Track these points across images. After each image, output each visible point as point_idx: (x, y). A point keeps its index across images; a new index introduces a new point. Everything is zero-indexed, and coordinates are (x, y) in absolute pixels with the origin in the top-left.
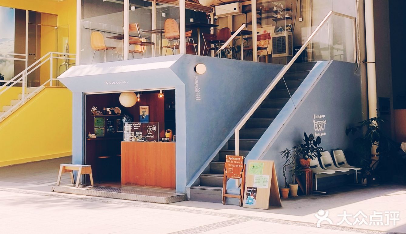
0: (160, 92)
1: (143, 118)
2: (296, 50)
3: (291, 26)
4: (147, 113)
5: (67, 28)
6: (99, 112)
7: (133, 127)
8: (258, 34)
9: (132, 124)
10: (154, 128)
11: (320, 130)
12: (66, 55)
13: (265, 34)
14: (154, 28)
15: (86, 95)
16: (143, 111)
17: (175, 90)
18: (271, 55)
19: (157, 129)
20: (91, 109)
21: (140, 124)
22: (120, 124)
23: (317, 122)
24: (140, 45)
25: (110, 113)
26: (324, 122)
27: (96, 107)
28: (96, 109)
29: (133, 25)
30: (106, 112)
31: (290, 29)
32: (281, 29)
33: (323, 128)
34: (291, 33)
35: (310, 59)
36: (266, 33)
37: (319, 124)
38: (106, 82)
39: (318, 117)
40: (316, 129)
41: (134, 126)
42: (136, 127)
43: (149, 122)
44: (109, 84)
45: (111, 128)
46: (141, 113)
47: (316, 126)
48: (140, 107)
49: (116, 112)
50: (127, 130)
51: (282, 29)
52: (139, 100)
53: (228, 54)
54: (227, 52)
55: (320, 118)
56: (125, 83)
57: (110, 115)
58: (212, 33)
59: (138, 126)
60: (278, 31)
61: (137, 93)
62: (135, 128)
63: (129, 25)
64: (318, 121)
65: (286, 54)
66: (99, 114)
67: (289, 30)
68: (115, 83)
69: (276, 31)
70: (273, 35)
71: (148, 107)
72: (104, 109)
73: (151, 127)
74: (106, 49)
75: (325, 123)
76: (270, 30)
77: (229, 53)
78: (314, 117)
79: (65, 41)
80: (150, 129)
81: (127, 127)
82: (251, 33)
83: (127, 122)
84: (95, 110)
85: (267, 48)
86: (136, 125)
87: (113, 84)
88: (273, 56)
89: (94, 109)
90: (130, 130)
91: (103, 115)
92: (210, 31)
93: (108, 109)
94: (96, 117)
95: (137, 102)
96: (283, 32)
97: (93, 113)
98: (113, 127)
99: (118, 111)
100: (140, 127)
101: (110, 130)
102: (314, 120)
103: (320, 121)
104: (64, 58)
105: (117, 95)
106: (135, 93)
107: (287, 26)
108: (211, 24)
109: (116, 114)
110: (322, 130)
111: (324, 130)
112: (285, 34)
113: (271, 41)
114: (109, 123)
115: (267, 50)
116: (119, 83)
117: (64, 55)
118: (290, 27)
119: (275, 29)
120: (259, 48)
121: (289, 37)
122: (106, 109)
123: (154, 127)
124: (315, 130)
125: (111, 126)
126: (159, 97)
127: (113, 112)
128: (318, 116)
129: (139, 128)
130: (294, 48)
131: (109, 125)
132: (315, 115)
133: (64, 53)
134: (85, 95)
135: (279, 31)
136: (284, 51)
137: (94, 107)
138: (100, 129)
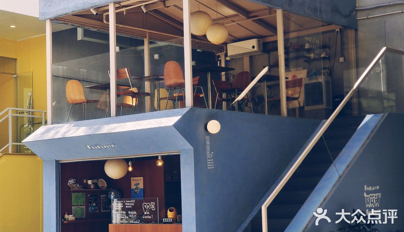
0: (159, 159)
1: (135, 193)
2: (336, 100)
3: (328, 68)
4: (141, 186)
5: (30, 77)
6: (78, 185)
7: (124, 205)
8: (287, 80)
9: (122, 201)
10: (152, 206)
11: (373, 207)
12: (29, 112)
13: (294, 79)
14: (147, 73)
15: (61, 163)
16: (136, 183)
17: (179, 155)
18: (303, 107)
19: (156, 206)
20: (68, 182)
21: (134, 201)
22: (105, 202)
23: (369, 196)
24: (131, 97)
25: (92, 187)
26: (378, 195)
27: (74, 180)
28: (74, 181)
29: (122, 70)
30: (87, 186)
31: (327, 72)
32: (315, 72)
33: (377, 203)
34: (329, 77)
35: (356, 112)
36: (296, 78)
37: (372, 198)
38: (88, 146)
39: (370, 189)
40: (368, 205)
41: (126, 204)
42: (128, 204)
43: (144, 197)
44: (91, 148)
45: (94, 207)
46: (133, 187)
47: (368, 201)
48: (132, 178)
49: (100, 185)
50: (116, 208)
51: (317, 73)
52: (130, 169)
53: (245, 107)
54: (244, 104)
55: (373, 189)
56: (113, 146)
57: (92, 189)
58: (223, 79)
59: (130, 203)
60: (312, 76)
61: (127, 160)
62: (126, 207)
63: (117, 70)
64: (370, 194)
65: (323, 106)
66: (78, 188)
67: (326, 74)
68: (99, 147)
69: (309, 75)
70: (306, 81)
71: (142, 178)
72: (85, 181)
73: (148, 205)
74: (87, 103)
75: (380, 197)
76: (302, 74)
77: (246, 105)
78: (365, 188)
79: (27, 93)
80: (147, 207)
81: (116, 205)
82: (277, 78)
83: (115, 198)
84: (73, 183)
85: (298, 98)
86: (128, 203)
87: (96, 148)
88: (307, 108)
89: (71, 182)
90: (120, 209)
91: (83, 189)
92: (220, 77)
93: (90, 182)
94: (74, 192)
95: (128, 172)
96: (318, 77)
97: (70, 188)
98: (96, 206)
99: (102, 183)
100: (133, 204)
101: (93, 209)
102: (365, 194)
103: (373, 194)
104: (26, 115)
105: (102, 163)
106: (125, 161)
107: (325, 68)
108: (222, 66)
109: (99, 188)
110: (376, 206)
111: (378, 206)
112: (321, 79)
113: (303, 89)
114: (91, 199)
115: (298, 101)
116: (106, 147)
117: (27, 112)
118: (327, 70)
119: (308, 73)
120: (288, 99)
121: (327, 82)
122: (87, 182)
123: (152, 204)
124: (367, 207)
125: (94, 204)
126: (157, 165)
127: (96, 184)
128: (370, 187)
129: (132, 206)
130: (334, 97)
131: (91, 203)
132: (365, 186)
133: (26, 109)
134: (59, 163)
135: (314, 75)
136: (320, 102)
137: (71, 179)
138: (79, 207)
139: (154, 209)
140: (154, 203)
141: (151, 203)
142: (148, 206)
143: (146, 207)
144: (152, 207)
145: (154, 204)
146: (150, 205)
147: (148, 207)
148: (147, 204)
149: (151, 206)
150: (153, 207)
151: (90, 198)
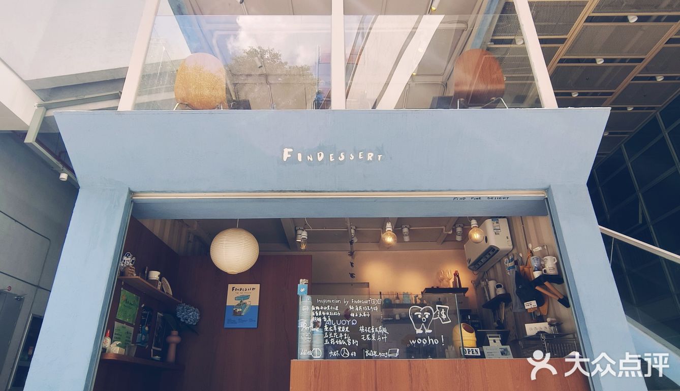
1: (236, 314)
4: (254, 301)
16: (239, 295)
38: (288, 151)
42: (359, 309)
44: (292, 159)
56: (370, 158)
71: (257, 286)
73: (427, 310)
80: (423, 316)
87: (310, 158)
89: (127, 261)
123: (440, 308)
137: (129, 255)
138: (125, 328)
139: (447, 320)
140: (448, 307)
141: (437, 306)
142: (427, 314)
143: (419, 316)
144: (441, 315)
145: (445, 309)
146: (435, 310)
147: (427, 316)
148: (422, 309)
149: (436, 314)
150: (444, 317)
151: (144, 312)
